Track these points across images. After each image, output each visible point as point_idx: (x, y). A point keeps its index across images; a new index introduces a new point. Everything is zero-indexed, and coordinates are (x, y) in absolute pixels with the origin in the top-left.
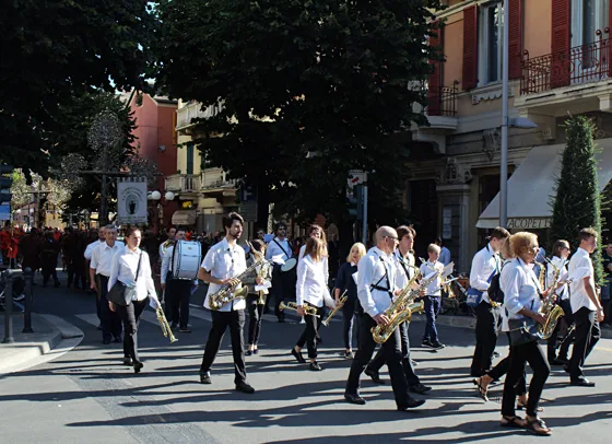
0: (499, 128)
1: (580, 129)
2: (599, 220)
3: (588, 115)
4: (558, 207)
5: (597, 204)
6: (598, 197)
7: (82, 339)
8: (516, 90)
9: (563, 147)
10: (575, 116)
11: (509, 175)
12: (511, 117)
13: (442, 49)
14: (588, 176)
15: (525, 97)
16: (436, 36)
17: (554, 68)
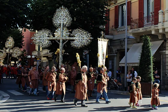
0: (125, 38)
1: (147, 39)
2: (152, 64)
3: (148, 35)
4: (141, 60)
5: (152, 60)
6: (152, 58)
7: (9, 97)
8: (129, 28)
9: (142, 44)
10: (145, 35)
11: (127, 51)
12: (128, 36)
13: (109, 17)
14: (149, 52)
15: (131, 30)
16: (107, 13)
17: (139, 22)
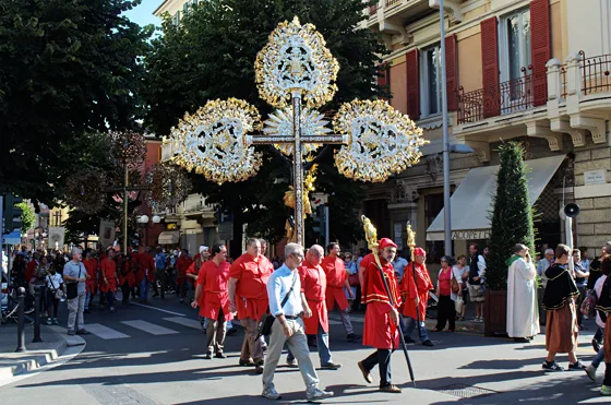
0: (441, 153)
1: (511, 152)
2: (532, 231)
3: (517, 140)
4: (495, 221)
5: (530, 217)
6: (530, 211)
7: (84, 347)
8: (453, 121)
9: (498, 168)
10: (506, 141)
11: (451, 193)
12: (451, 144)
13: (389, 88)
14: (520, 192)
15: (462, 126)
16: (383, 76)
17: (485, 100)
